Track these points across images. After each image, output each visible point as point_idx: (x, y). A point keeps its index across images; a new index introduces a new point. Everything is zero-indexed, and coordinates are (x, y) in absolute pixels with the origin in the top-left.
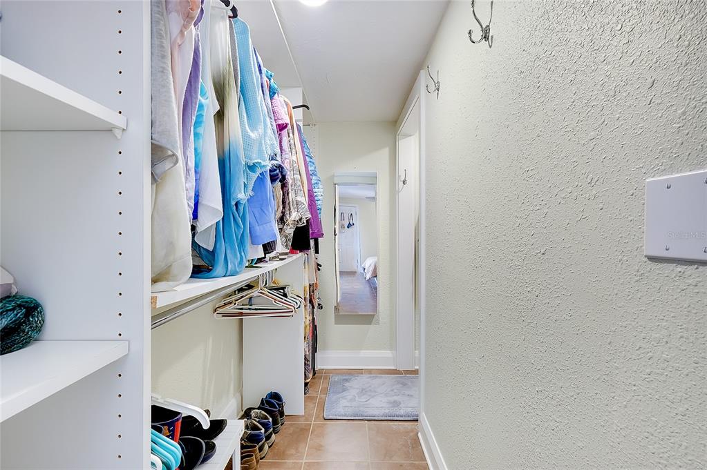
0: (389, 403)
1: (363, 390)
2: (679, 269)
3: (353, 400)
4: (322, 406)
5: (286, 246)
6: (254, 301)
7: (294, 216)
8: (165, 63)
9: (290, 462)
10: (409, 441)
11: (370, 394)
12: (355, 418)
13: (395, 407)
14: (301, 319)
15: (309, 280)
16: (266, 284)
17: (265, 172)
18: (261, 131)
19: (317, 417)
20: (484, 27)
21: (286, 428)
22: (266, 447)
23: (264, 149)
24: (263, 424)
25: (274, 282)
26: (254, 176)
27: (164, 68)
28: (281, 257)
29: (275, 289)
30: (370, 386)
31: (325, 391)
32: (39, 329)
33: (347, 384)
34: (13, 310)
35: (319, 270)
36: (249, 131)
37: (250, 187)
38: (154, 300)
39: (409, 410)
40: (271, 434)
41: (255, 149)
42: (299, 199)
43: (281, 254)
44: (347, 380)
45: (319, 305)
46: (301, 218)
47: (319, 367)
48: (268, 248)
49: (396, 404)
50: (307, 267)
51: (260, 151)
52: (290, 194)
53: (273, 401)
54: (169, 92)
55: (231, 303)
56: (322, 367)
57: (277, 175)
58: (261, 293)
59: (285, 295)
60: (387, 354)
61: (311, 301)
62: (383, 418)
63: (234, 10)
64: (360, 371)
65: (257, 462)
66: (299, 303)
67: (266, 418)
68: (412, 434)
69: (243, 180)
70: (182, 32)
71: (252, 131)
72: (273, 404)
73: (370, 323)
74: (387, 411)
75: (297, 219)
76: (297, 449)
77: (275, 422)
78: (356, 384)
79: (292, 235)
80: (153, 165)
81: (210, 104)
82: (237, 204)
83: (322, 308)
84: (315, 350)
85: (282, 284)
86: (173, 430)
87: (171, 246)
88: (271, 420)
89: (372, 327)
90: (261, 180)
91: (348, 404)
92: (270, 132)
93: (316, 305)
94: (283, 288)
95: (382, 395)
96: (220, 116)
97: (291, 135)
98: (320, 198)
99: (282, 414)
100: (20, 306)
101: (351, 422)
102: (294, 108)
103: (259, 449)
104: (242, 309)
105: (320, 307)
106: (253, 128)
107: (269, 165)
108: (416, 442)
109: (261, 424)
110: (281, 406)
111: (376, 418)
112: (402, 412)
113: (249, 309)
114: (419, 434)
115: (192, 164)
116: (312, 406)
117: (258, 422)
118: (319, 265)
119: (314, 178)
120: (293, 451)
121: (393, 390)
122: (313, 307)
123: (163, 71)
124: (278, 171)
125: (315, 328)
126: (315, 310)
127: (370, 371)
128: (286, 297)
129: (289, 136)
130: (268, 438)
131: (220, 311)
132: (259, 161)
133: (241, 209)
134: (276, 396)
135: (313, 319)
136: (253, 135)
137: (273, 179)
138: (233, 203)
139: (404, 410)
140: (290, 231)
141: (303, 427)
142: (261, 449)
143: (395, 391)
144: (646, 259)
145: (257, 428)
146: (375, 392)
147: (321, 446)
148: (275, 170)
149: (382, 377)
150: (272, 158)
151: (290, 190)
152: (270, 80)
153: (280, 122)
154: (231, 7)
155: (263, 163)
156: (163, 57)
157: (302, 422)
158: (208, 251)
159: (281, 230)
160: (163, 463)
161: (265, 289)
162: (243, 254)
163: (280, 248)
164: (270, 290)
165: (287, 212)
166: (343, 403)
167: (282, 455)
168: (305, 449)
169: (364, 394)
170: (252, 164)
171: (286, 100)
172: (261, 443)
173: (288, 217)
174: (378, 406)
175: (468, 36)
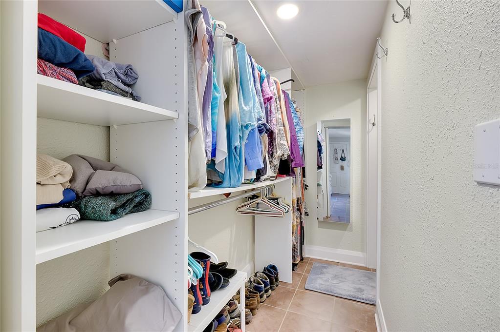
0: (355, 288)
1: (336, 276)
2: (490, 191)
3: (327, 281)
4: (304, 280)
5: (275, 172)
6: (260, 206)
7: (278, 153)
8: (193, 85)
9: (279, 308)
10: (366, 317)
11: (340, 279)
12: (326, 293)
13: (359, 292)
14: (290, 220)
15: (296, 195)
16: (266, 195)
17: (255, 128)
18: (251, 105)
19: (300, 287)
20: (405, 9)
21: (279, 289)
22: (265, 296)
23: (253, 115)
24: (264, 282)
25: (273, 195)
26: (247, 132)
27: (193, 88)
28: (271, 179)
29: (272, 199)
30: (342, 275)
31: (308, 272)
32: (150, 204)
33: (324, 270)
34: (141, 195)
35: (306, 189)
36: (244, 106)
37: (245, 138)
38: (189, 195)
39: (370, 297)
40: (268, 290)
41: (248, 116)
42: (282, 142)
43: (271, 177)
44: (325, 267)
45: (306, 213)
46: (284, 154)
47: (307, 256)
48: (260, 173)
49: (360, 290)
50: (295, 186)
51: (251, 117)
52: (276, 140)
53: (271, 270)
54: (195, 98)
55: (245, 206)
56: (309, 256)
57: (263, 129)
58: (262, 201)
59: (278, 203)
60: (359, 254)
61: (299, 210)
62: (348, 298)
63: (236, 40)
64: (337, 264)
65: (258, 303)
66: (287, 209)
67: (266, 279)
68: (370, 313)
69: (239, 134)
70: (201, 68)
71: (246, 106)
72: (271, 272)
73: (345, 230)
74: (352, 294)
75: (281, 155)
76: (284, 302)
77: (272, 283)
78: (332, 271)
79: (279, 165)
80: (189, 133)
81: (221, 95)
82: (236, 148)
83: (308, 215)
84: (302, 243)
85: (277, 197)
86: (206, 265)
87: (198, 170)
88: (269, 280)
89: (346, 233)
90: (252, 133)
91: (323, 283)
92: (257, 105)
93: (303, 213)
94: (277, 199)
95: (350, 282)
96: (227, 102)
97: (278, 102)
98: (301, 140)
99: (277, 279)
100: (143, 194)
101: (323, 295)
102: (281, 84)
103: (260, 296)
104: (254, 210)
105: (307, 214)
106: (246, 104)
107: (256, 124)
108: (372, 319)
109: (262, 281)
110: (277, 274)
111: (342, 296)
112: (364, 297)
113: (257, 210)
114: (376, 315)
115: (210, 130)
116: (298, 279)
117: (261, 280)
118: (306, 185)
119: (297, 127)
120: (281, 303)
121: (359, 280)
122: (301, 214)
123: (193, 89)
124: (263, 127)
125: (302, 228)
126: (303, 216)
127: (344, 265)
128: (279, 205)
129: (276, 103)
130: (266, 291)
131: (239, 210)
132: (250, 122)
133: (238, 150)
134: (274, 267)
135: (301, 222)
136: (246, 108)
137: (261, 132)
138: (233, 148)
139: (366, 295)
140: (277, 163)
141: (290, 290)
142: (261, 297)
143: (362, 281)
144: (476, 184)
145: (259, 283)
146: (346, 279)
147: (300, 305)
148: (261, 127)
149: (352, 270)
150: (259, 120)
151: (276, 137)
152: (260, 72)
153: (267, 96)
154: (234, 39)
155: (252, 124)
156: (193, 82)
157: (290, 288)
158: (222, 174)
159: (271, 162)
160: (194, 272)
161: (266, 199)
162: (240, 176)
163: (270, 172)
164: (269, 199)
165: (275, 151)
166: (320, 281)
167: (274, 303)
168: (290, 303)
169: (336, 279)
170: (245, 125)
171: (276, 79)
172: (262, 293)
173: (275, 154)
174: (346, 288)
175: (392, 18)
